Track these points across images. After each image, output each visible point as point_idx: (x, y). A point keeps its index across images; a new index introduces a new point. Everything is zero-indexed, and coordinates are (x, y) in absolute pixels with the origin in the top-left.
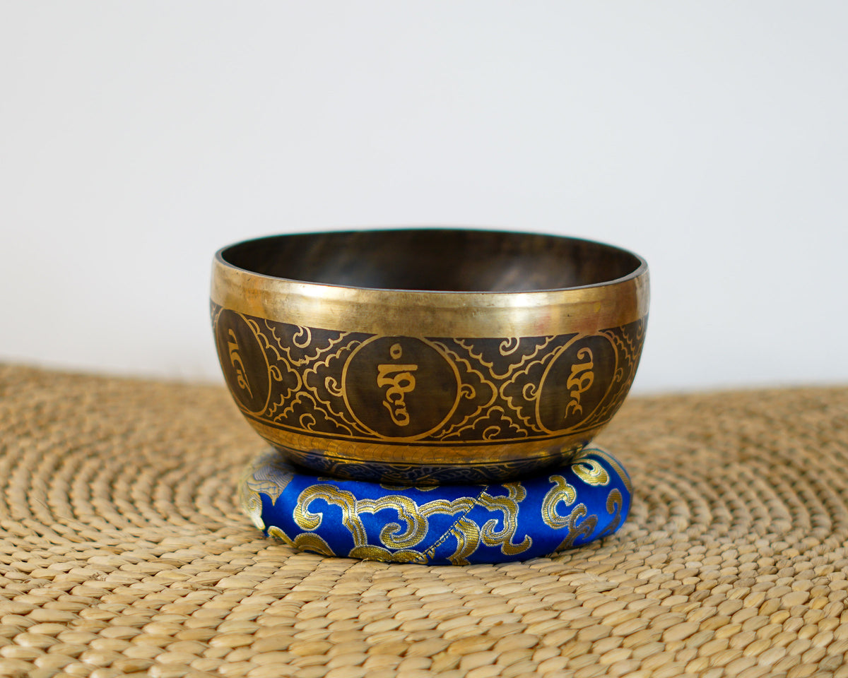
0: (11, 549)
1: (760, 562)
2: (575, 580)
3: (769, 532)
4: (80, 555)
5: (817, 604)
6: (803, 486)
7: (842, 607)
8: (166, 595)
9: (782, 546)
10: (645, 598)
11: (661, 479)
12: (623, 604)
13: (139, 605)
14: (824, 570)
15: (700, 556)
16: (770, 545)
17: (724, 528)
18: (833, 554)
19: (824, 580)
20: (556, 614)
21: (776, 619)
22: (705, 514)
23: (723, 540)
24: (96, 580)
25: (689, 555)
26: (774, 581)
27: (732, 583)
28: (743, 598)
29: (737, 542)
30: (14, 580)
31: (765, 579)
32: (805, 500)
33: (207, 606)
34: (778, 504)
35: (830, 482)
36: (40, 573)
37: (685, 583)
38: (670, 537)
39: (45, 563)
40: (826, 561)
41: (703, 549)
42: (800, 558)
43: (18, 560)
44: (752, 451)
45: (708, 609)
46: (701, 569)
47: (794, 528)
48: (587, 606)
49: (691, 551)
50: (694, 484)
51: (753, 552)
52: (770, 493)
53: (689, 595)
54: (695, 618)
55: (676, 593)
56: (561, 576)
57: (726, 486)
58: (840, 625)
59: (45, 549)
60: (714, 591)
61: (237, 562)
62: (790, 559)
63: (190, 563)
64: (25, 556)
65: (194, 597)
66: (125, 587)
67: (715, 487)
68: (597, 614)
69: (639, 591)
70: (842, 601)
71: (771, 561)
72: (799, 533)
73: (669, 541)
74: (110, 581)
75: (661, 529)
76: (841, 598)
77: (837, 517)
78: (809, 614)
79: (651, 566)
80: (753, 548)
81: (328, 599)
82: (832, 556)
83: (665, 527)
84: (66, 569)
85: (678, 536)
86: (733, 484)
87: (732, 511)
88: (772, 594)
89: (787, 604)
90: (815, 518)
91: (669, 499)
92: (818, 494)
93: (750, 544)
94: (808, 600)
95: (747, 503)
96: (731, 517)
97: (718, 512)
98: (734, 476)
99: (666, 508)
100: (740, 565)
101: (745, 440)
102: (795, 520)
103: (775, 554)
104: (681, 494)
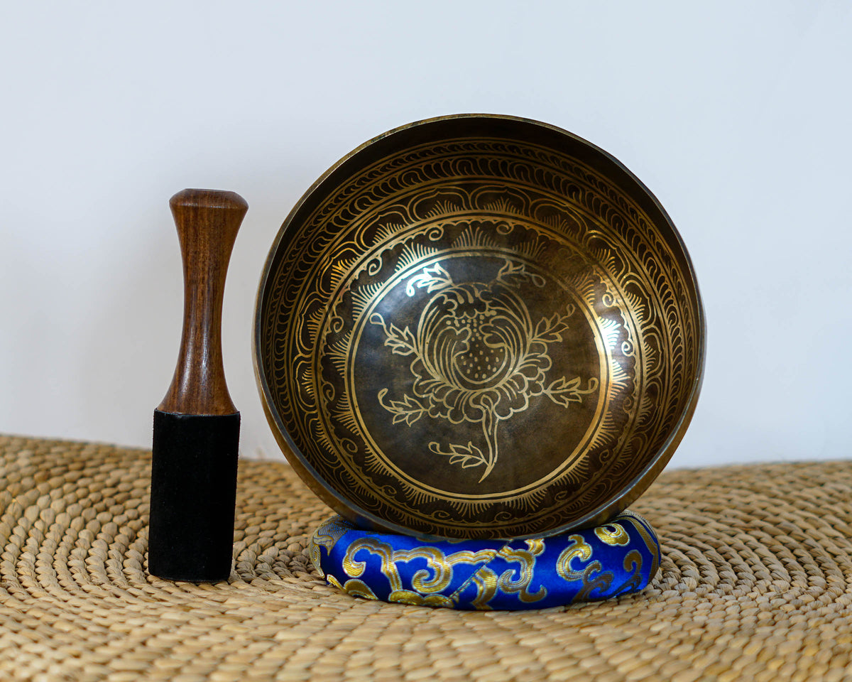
0: (92, 608)
1: (761, 616)
2: (593, 632)
3: (769, 590)
4: (152, 613)
5: (809, 653)
6: (801, 551)
8: (230, 646)
9: (781, 601)
10: (656, 647)
11: (675, 547)
12: (635, 654)
13: (206, 655)
14: (817, 622)
15: (707, 611)
16: (769, 602)
17: (730, 587)
18: (825, 608)
19: (816, 631)
20: (575, 662)
21: (773, 666)
22: (712, 574)
23: (727, 597)
24: (167, 633)
25: (696, 610)
26: (772, 632)
27: (734, 634)
28: (744, 647)
29: (739, 599)
30: (95, 634)
31: (765, 630)
32: (802, 564)
33: (267, 656)
34: (778, 566)
35: (825, 548)
37: (692, 634)
38: (681, 595)
39: (122, 619)
40: (819, 614)
41: (710, 605)
42: (796, 611)
43: (98, 616)
44: (757, 522)
45: (713, 655)
46: (708, 622)
47: (791, 587)
48: (605, 654)
49: (698, 607)
50: (703, 550)
51: (755, 607)
52: (771, 558)
53: (696, 644)
54: (700, 666)
55: (684, 643)
56: (582, 628)
57: (733, 552)
58: (830, 670)
59: (123, 607)
60: (717, 642)
61: (294, 617)
62: (787, 613)
63: (251, 618)
64: (104, 613)
65: (255, 648)
66: (193, 640)
67: (723, 554)
68: (614, 662)
69: (651, 641)
70: (832, 649)
71: (770, 615)
72: (795, 591)
73: (680, 598)
74: (179, 634)
75: (673, 588)
76: (831, 646)
77: (830, 577)
78: (803, 660)
79: (662, 620)
80: (754, 604)
81: (374, 649)
82: (824, 610)
83: (677, 587)
84: (141, 623)
85: (688, 594)
86: (738, 551)
87: (736, 573)
88: (770, 643)
89: (782, 652)
90: (811, 578)
91: (681, 563)
92: (815, 558)
93: (753, 600)
94: (802, 649)
95: (750, 566)
96: (735, 578)
97: (724, 573)
98: (741, 544)
99: (678, 571)
100: (742, 618)
101: (750, 513)
102: (793, 580)
103: (773, 609)
104: (692, 560)
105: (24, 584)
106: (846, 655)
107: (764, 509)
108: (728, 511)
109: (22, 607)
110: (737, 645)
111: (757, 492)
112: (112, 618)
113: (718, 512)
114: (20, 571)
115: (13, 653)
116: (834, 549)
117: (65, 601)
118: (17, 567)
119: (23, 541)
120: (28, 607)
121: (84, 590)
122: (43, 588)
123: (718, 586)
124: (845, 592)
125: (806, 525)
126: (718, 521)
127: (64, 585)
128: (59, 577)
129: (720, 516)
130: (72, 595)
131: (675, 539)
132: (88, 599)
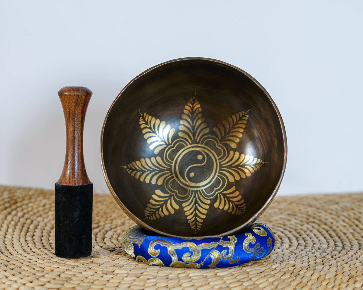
0: (37, 260)
1: (317, 261)
2: (248, 269)
3: (319, 249)
5: (339, 277)
6: (331, 232)
7: (348, 278)
8: (96, 277)
9: (325, 254)
10: (275, 276)
11: (278, 230)
12: (266, 279)
13: (86, 281)
14: (341, 263)
15: (295, 259)
16: (320, 254)
17: (303, 248)
19: (341, 267)
20: (241, 283)
21: (324, 283)
22: (295, 242)
23: (302, 252)
24: (69, 271)
25: (290, 258)
26: (323, 268)
27: (307, 269)
28: (312, 275)
29: (307, 253)
30: (38, 271)
31: (320, 267)
32: (332, 237)
33: (111, 281)
34: (322, 238)
35: (341, 231)
36: (48, 268)
37: (289, 269)
38: (282, 251)
39: (49, 264)
40: (342, 259)
41: (296, 256)
42: (332, 258)
43: (39, 263)
44: (311, 219)
45: (299, 279)
46: (295, 264)
47: (328, 247)
48: (253, 279)
49: (291, 256)
50: (290, 232)
52: (319, 235)
53: (291, 274)
54: (294, 284)
55: (286, 273)
57: (302, 232)
58: (348, 285)
59: (50, 260)
60: (300, 273)
61: (121, 263)
62: (328, 259)
63: (103, 264)
64: (42, 262)
66: (80, 274)
67: (298, 233)
68: (257, 283)
70: (349, 275)
71: (321, 260)
72: (331, 249)
73: (282, 253)
74: (74, 271)
75: (279, 248)
76: (348, 274)
77: (344, 243)
78: (337, 281)
79: (276, 263)
80: (314, 255)
81: (156, 278)
82: (344, 258)
84: (58, 267)
85: (285, 251)
86: (305, 232)
87: (305, 241)
88: (322, 273)
89: (327, 277)
90: (336, 243)
91: (281, 237)
92: (337, 235)
93: (313, 253)
94: (336, 275)
95: (310, 238)
96: (304, 243)
97: (300, 242)
98: (305, 229)
99: (280, 241)
100: (309, 262)
101: (309, 216)
102: (329, 244)
103: (322, 257)
104: (286, 236)
105: (8, 249)
106: (355, 278)
107: (314, 214)
108: (299, 215)
109: (7, 259)
110: (308, 274)
111: (311, 206)
112: (46, 265)
113: (295, 215)
114: (6, 243)
115: (4, 280)
116: (345, 231)
117: (25, 257)
118: (4, 241)
119: (6, 230)
120: (10, 259)
121: (33, 252)
122: (16, 250)
123: (298, 247)
124: (351, 250)
125: (332, 221)
126: (296, 219)
127: (24, 249)
128: (22, 245)
129: (296, 217)
130: (28, 254)
131: (278, 227)
132: (35, 256)
